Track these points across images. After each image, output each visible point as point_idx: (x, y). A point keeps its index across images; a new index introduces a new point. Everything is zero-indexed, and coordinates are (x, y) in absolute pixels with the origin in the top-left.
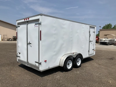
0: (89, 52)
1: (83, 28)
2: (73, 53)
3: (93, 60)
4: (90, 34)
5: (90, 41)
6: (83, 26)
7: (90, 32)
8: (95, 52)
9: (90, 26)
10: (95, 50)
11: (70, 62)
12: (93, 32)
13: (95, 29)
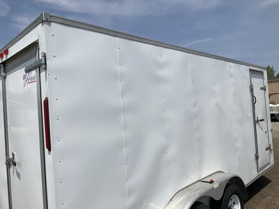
0: (257, 158)
1: (231, 76)
2: (212, 182)
3: (270, 181)
4: (253, 96)
5: (256, 122)
6: (232, 71)
7: (252, 90)
8: (272, 155)
9: (251, 70)
10: (272, 148)
12: (262, 89)
13: (263, 78)
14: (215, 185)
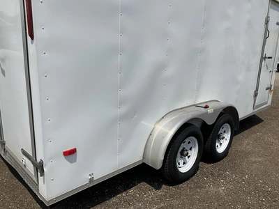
2: (207, 107)
3: (263, 121)
4: (267, 30)
8: (271, 96)
11: (190, 145)
12: (278, 23)
14: (210, 111)
